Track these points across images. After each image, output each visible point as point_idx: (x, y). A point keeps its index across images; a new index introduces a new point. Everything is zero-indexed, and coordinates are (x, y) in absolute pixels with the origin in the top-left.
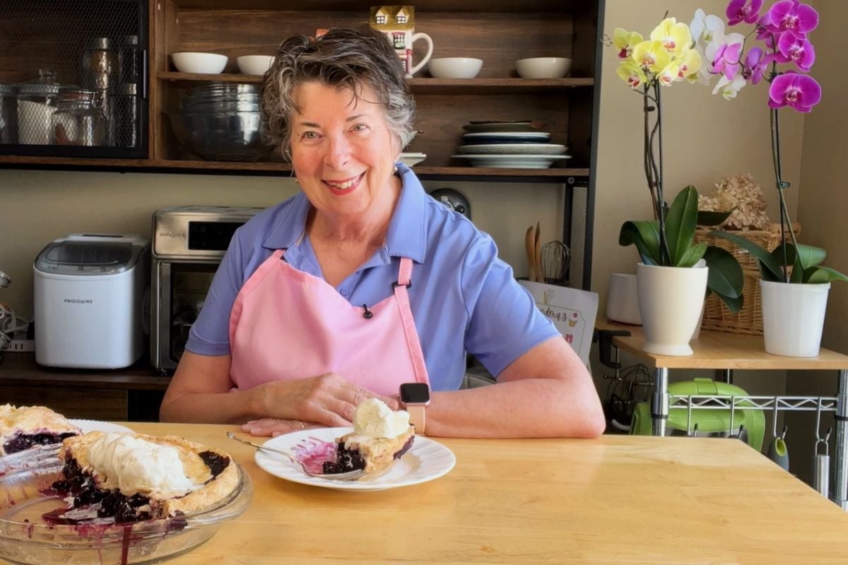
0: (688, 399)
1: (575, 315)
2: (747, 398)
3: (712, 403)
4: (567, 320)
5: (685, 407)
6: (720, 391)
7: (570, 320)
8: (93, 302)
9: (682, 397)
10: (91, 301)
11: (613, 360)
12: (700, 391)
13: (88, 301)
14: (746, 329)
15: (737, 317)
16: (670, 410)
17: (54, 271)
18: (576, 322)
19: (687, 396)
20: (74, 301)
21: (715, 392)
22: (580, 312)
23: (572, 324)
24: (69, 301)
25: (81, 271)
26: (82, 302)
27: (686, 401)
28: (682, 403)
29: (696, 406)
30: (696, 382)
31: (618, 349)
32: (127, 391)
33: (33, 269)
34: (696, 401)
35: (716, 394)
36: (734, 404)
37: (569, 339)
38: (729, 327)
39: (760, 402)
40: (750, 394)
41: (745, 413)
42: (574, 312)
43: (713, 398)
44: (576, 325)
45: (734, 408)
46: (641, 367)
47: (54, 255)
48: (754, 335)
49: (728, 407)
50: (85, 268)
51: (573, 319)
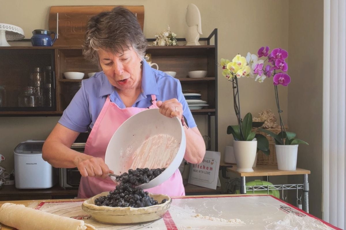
0: (253, 187)
1: (213, 160)
2: (273, 186)
3: (262, 188)
4: (210, 162)
5: (252, 190)
6: (263, 184)
7: (211, 162)
8: (37, 164)
9: (251, 187)
10: (36, 164)
11: (227, 176)
12: (257, 184)
13: (35, 164)
14: (272, 163)
15: (269, 159)
16: (247, 191)
17: (22, 153)
18: (213, 163)
19: (252, 186)
20: (30, 164)
22: (215, 159)
23: (212, 164)
24: (28, 164)
25: (32, 153)
26: (33, 164)
27: (252, 188)
28: (250, 189)
29: (256, 190)
30: (255, 181)
31: (229, 172)
32: (51, 196)
33: (14, 153)
34: (255, 188)
35: (262, 185)
36: (268, 188)
37: (211, 169)
38: (266, 163)
39: (277, 187)
40: (274, 184)
41: (273, 191)
42: (212, 159)
43: (261, 186)
44: (213, 164)
45: (268, 189)
46: (237, 179)
47: (22, 147)
48: (275, 165)
49: (266, 189)
50: (34, 152)
51: (212, 162)
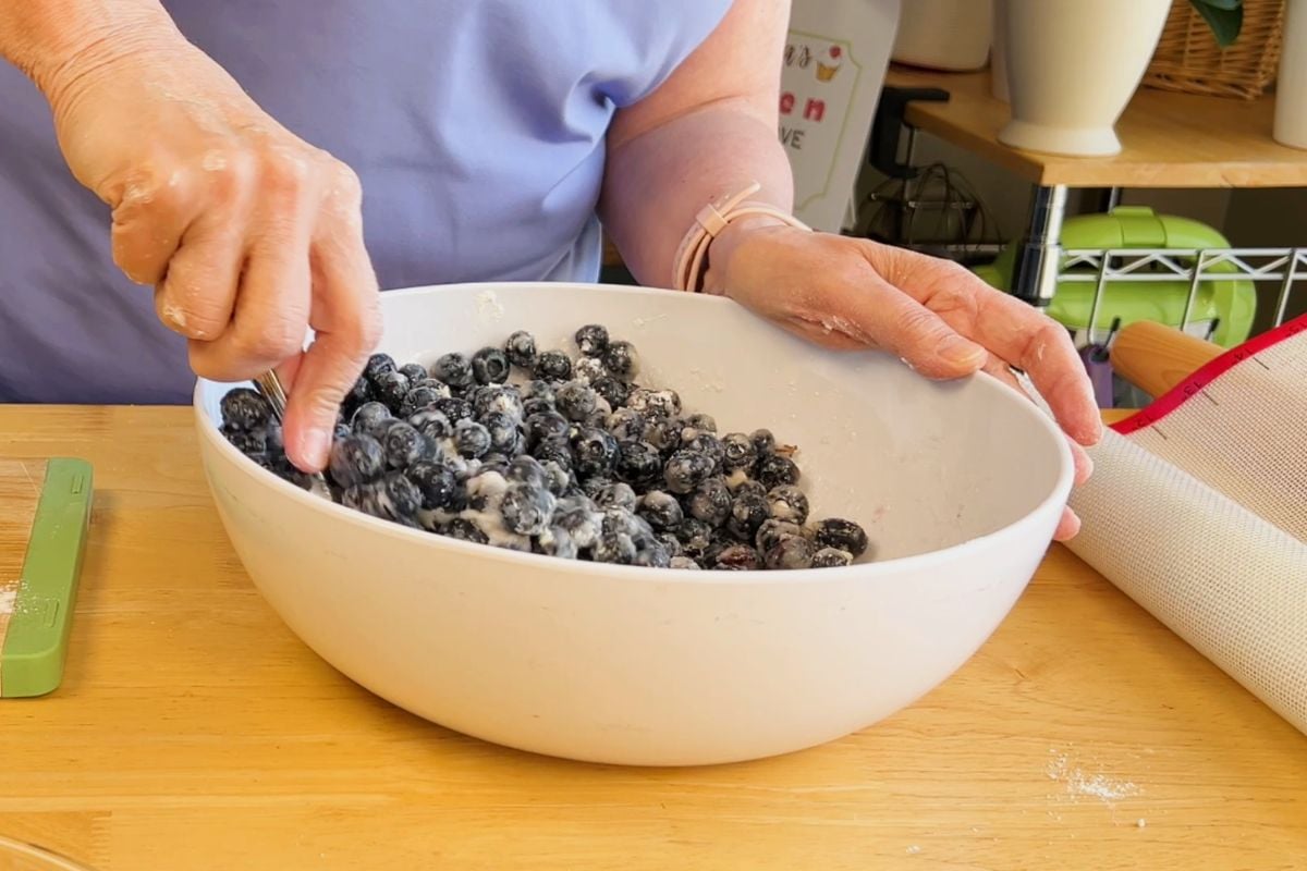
0: (1099, 259)
1: (836, 52)
2: (1228, 254)
3: (1154, 267)
4: (813, 65)
5: (1090, 277)
6: (1170, 242)
7: (821, 66)
9: (1085, 255)
11: (901, 159)
12: (1130, 239)
16: (1060, 286)
18: (834, 70)
19: (1098, 253)
21: (1160, 240)
22: (849, 45)
23: (826, 74)
27: (1094, 263)
28: (1082, 267)
29: (1116, 275)
30: (1120, 217)
31: (916, 133)
34: (1117, 263)
35: (1163, 246)
36: (1201, 266)
37: (814, 112)
39: (1256, 262)
40: (1235, 244)
41: (1217, 287)
42: (832, 44)
43: (1156, 255)
44: (838, 76)
45: (1199, 277)
49: (1184, 275)
51: (830, 62)
